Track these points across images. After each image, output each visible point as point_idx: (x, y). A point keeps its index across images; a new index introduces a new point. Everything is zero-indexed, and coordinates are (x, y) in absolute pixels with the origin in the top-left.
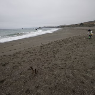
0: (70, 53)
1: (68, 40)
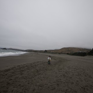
0: (28, 83)
1: (32, 65)
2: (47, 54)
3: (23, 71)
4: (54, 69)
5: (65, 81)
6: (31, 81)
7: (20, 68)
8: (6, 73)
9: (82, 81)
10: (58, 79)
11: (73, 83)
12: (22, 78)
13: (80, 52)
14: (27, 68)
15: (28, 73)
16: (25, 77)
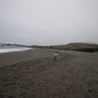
0: (34, 78)
1: (37, 61)
2: (52, 50)
3: (28, 66)
4: (60, 65)
5: (71, 76)
6: (37, 76)
7: (26, 64)
8: (12, 68)
9: (88, 77)
10: (64, 74)
11: (79, 78)
12: (28, 73)
13: (88, 48)
14: (32, 63)
15: (33, 68)
16: (31, 72)
